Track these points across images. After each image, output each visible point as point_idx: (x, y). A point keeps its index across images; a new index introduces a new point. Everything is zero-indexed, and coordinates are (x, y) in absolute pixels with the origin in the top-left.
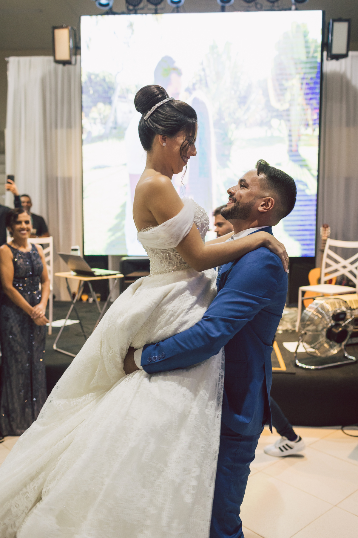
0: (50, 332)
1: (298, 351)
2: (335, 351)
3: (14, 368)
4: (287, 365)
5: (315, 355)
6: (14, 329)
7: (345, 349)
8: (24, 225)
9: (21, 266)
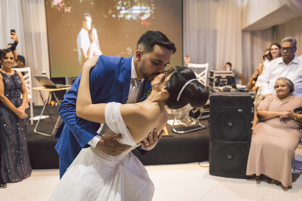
0: (32, 123)
1: (175, 124)
2: (194, 123)
3: (8, 144)
4: (169, 132)
5: (183, 125)
6: (6, 121)
7: (199, 122)
8: (9, 60)
9: (8, 84)
